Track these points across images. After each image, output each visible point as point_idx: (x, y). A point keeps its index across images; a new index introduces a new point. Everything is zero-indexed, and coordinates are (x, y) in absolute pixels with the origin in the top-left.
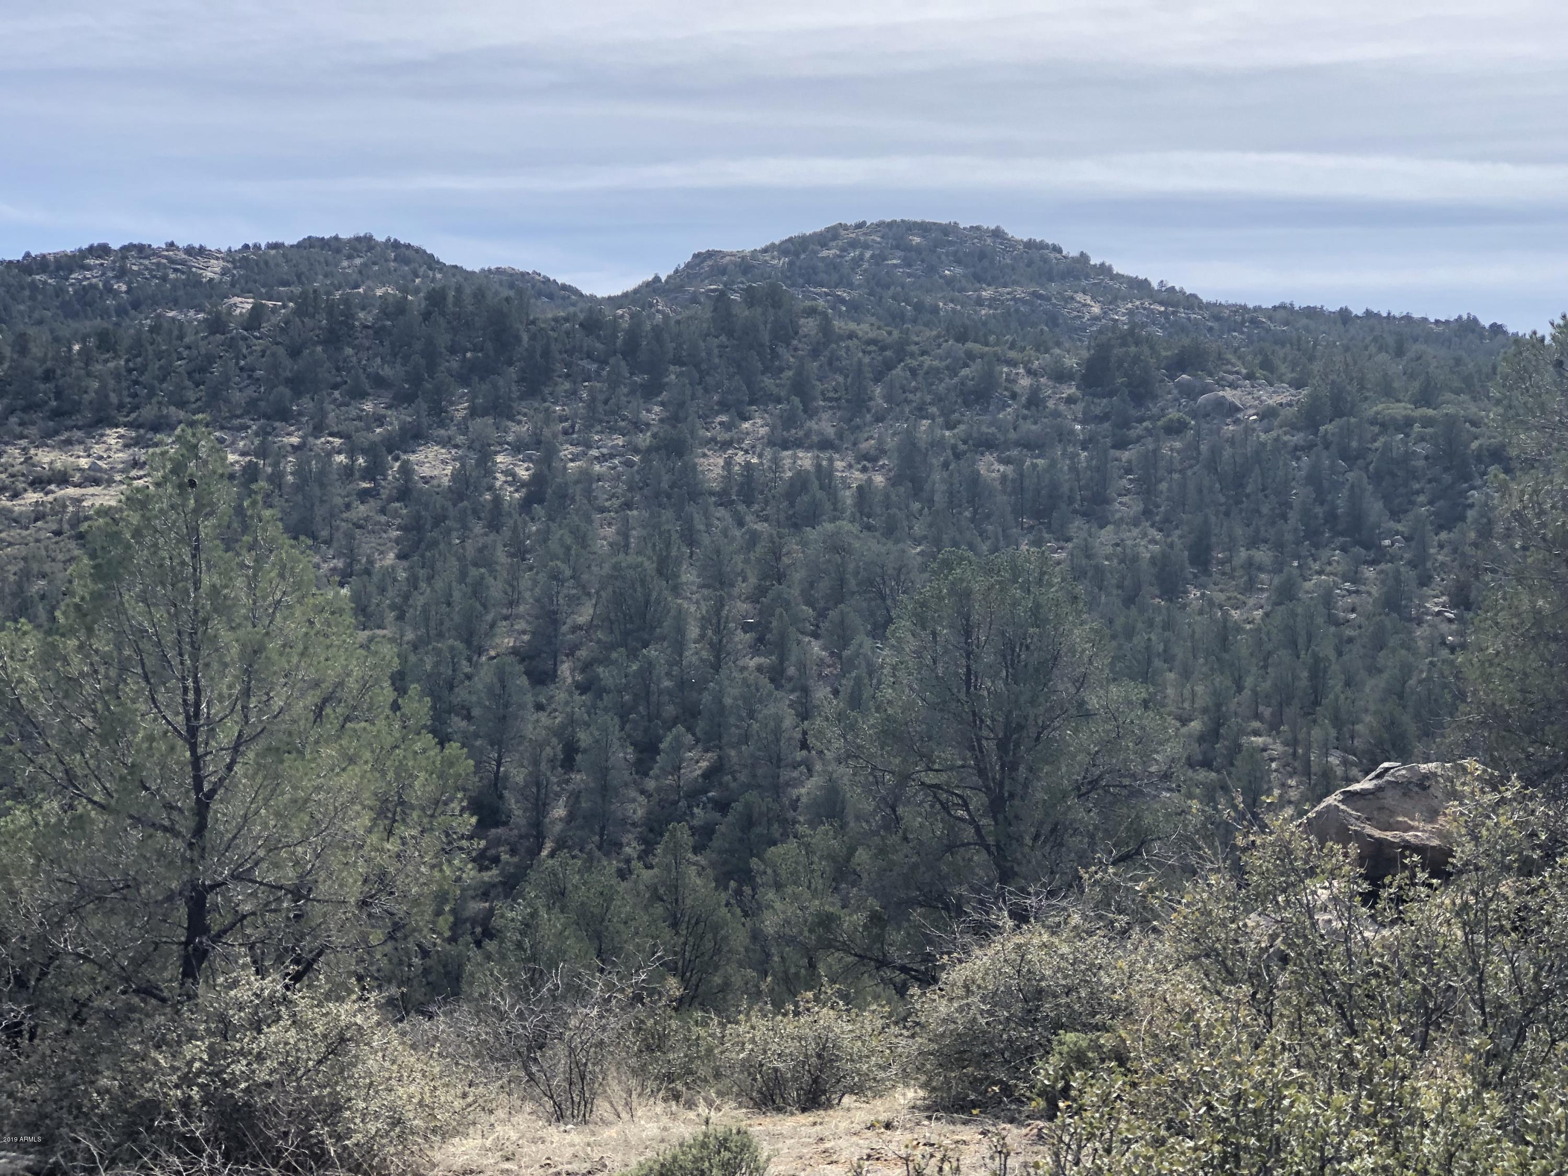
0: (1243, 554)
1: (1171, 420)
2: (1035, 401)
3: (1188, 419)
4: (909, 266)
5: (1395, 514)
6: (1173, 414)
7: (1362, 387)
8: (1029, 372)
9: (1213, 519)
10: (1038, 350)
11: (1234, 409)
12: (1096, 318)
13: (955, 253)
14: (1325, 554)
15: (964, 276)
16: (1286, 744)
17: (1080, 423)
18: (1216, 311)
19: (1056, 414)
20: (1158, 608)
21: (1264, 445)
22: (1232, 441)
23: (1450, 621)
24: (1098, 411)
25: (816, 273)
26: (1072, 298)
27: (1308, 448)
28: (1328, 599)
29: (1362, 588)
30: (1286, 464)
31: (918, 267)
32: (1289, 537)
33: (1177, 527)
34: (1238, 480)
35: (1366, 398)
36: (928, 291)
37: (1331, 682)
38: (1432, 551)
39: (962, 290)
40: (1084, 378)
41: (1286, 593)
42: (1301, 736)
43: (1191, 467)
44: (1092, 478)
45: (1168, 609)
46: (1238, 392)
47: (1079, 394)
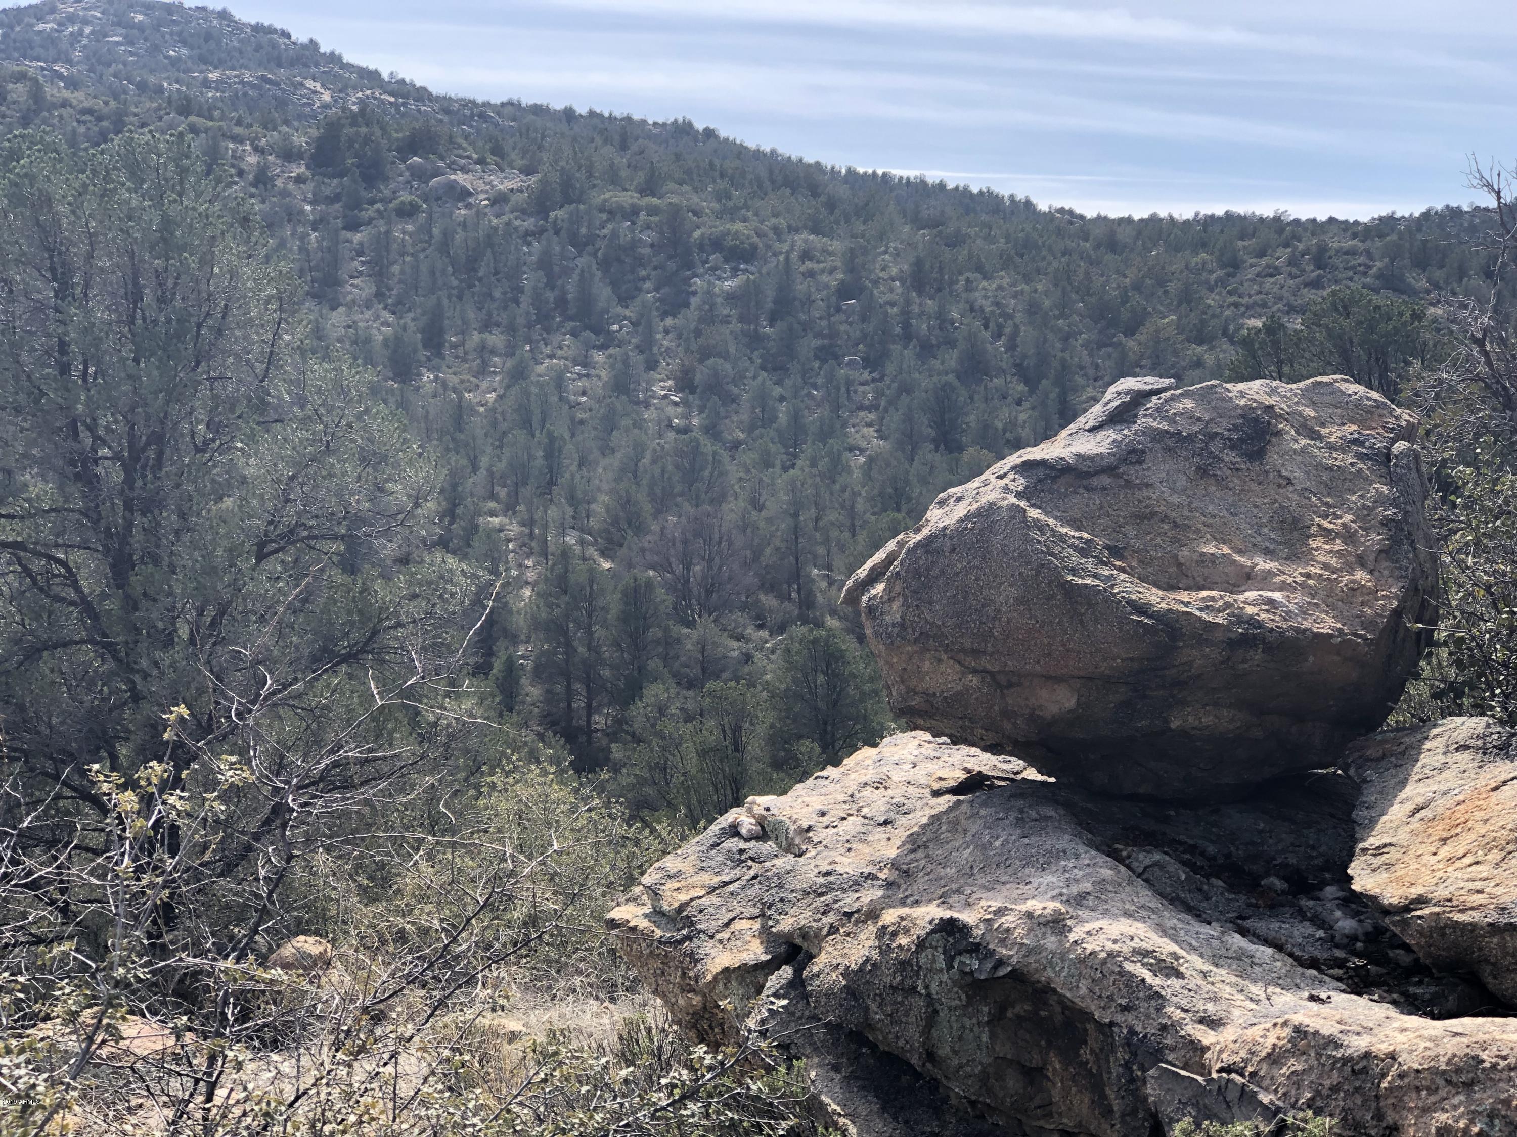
0: (476, 337)
1: (402, 203)
2: (262, 179)
3: (420, 202)
4: (131, 43)
5: (624, 300)
6: (405, 197)
7: (590, 176)
8: (256, 149)
9: (445, 302)
10: (266, 128)
11: (464, 194)
12: (325, 106)
13: (180, 34)
14: (556, 338)
15: (190, 57)
16: (522, 524)
17: (311, 203)
18: (446, 104)
19: (285, 193)
20: (391, 391)
21: (496, 229)
22: (464, 225)
23: (676, 404)
24: (327, 191)
25: (32, 48)
26: (302, 85)
27: (539, 233)
28: (559, 383)
29: (593, 372)
30: (517, 249)
31: (141, 46)
32: (521, 321)
33: (409, 310)
34: (472, 264)
35: (594, 186)
36: (152, 71)
37: (566, 462)
38: (659, 336)
39: (187, 71)
40: (313, 157)
41: (519, 374)
42: (538, 515)
43: (424, 250)
44: (322, 259)
45: (401, 390)
46: (469, 177)
47: (308, 174)
